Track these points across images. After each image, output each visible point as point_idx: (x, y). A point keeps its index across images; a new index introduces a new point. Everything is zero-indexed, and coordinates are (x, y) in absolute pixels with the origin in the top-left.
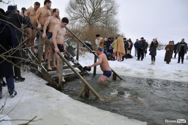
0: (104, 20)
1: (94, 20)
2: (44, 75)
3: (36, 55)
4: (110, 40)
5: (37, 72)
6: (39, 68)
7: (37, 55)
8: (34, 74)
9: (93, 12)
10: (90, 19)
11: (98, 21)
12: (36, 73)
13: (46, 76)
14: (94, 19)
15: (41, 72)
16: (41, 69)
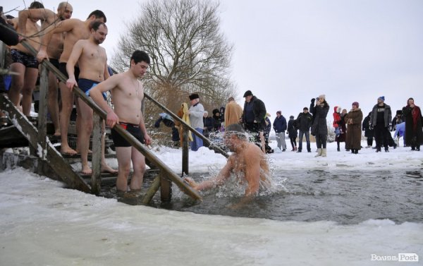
0: (200, 80)
1: (178, 82)
2: (53, 166)
3: (35, 123)
4: (217, 114)
5: (36, 164)
6: (40, 149)
7: (37, 122)
8: (28, 170)
9: (176, 63)
10: (170, 78)
11: (188, 81)
12: (34, 168)
13: (59, 168)
14: (178, 79)
15: (45, 159)
16: (46, 151)
